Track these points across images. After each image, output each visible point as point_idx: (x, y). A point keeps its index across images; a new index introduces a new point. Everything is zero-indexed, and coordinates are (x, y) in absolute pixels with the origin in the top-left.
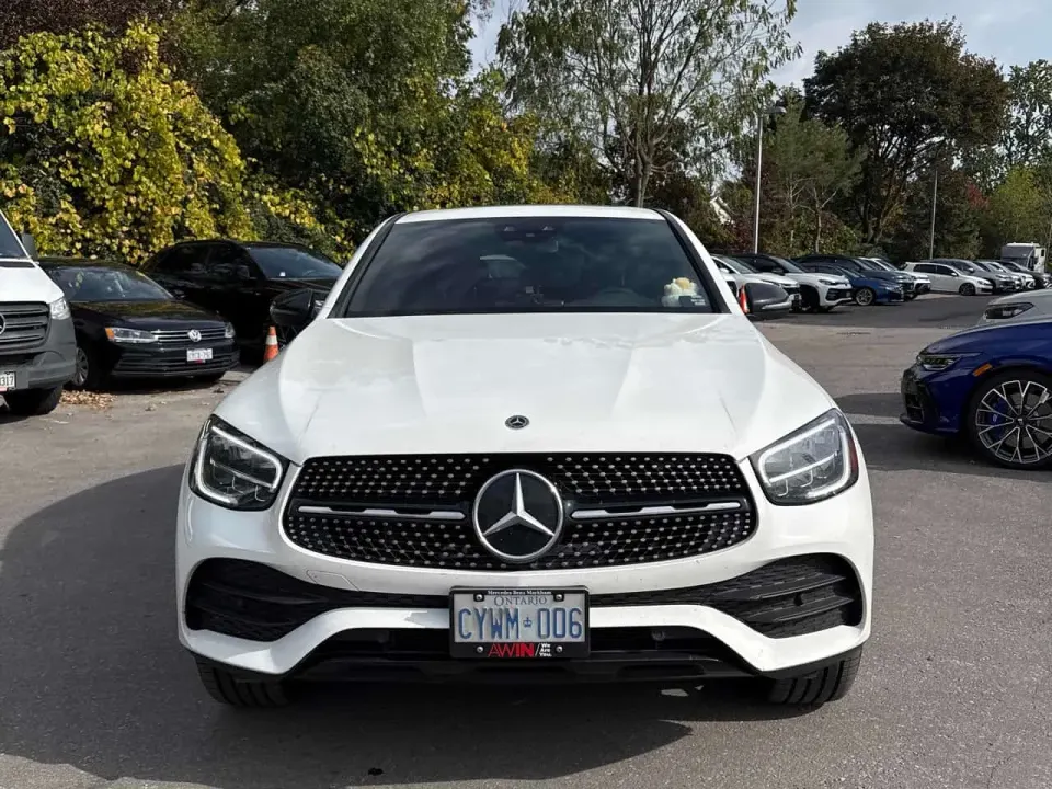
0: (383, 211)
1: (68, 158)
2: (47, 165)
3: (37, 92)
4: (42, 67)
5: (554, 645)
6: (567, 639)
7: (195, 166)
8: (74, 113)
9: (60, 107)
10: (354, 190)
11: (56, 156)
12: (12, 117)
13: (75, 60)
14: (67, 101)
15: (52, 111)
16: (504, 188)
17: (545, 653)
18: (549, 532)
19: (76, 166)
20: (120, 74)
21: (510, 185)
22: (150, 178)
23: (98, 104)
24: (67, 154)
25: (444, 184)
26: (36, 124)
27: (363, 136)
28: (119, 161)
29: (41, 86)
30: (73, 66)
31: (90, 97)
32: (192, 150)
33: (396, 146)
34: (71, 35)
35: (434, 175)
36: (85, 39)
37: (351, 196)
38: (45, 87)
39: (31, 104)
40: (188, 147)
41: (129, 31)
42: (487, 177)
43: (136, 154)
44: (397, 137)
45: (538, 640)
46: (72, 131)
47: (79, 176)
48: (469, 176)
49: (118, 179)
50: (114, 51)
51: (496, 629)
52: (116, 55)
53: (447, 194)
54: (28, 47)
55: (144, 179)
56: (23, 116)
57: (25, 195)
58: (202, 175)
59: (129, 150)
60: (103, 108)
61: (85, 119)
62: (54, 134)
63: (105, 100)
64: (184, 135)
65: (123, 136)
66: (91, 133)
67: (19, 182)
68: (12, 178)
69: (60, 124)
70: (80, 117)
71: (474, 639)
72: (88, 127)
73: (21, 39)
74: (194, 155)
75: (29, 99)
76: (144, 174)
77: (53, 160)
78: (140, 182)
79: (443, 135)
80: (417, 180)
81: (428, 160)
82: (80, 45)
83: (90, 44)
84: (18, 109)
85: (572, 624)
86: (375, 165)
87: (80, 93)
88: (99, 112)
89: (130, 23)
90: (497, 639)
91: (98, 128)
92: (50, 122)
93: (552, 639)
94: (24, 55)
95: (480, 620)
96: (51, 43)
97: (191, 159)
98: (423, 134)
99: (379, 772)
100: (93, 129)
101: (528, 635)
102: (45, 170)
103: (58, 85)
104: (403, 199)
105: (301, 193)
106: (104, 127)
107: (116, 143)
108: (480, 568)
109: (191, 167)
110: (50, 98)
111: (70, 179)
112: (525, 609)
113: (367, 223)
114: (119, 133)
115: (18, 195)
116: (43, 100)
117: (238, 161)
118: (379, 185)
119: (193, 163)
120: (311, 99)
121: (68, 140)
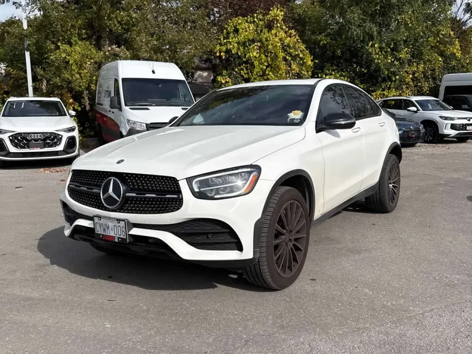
0: (380, 79)
1: (244, 67)
2: (237, 70)
3: (234, 42)
4: (236, 31)
5: (119, 238)
6: (122, 236)
7: (292, 66)
8: (246, 48)
9: (242, 46)
10: (368, 71)
11: (240, 66)
12: (224, 52)
13: (249, 27)
14: (244, 44)
15: (239, 48)
16: (450, 64)
17: (116, 240)
18: (119, 200)
19: (247, 69)
20: (265, 30)
21: (454, 63)
22: (273, 72)
23: (256, 44)
24: (244, 65)
25: (415, 64)
26: (233, 54)
27: (373, 46)
28: (261, 66)
29: (235, 39)
30: (248, 29)
31: (253, 41)
32: (292, 59)
33: (390, 48)
34: (249, 17)
35: (410, 60)
36: (254, 17)
37: (367, 73)
38: (237, 39)
39: (231, 46)
40: (290, 58)
41: (270, 12)
42: (440, 59)
43: (268, 63)
44: (391, 44)
45: (114, 236)
46: (245, 56)
47: (248, 74)
48: (428, 59)
49: (261, 74)
50: (264, 21)
51: (104, 230)
52: (265, 22)
53: (415, 69)
54: (231, 24)
55: (270, 73)
56: (228, 52)
57: (228, 82)
58: (294, 70)
59: (265, 62)
60: (257, 45)
61: (250, 51)
62: (239, 57)
63: (259, 42)
64: (289, 53)
65: (263, 56)
66: (252, 56)
67: (227, 77)
68: (225, 76)
69: (241, 54)
70: (248, 50)
71: (99, 233)
72: (251, 54)
73: (229, 21)
74: (292, 62)
75: (231, 45)
76: (271, 71)
77: (239, 68)
78: (269, 74)
79: (416, 40)
80: (400, 63)
81: (407, 54)
82: (252, 20)
83: (256, 20)
84: (227, 49)
85: (123, 232)
86: (378, 58)
87: (249, 40)
88: (256, 47)
89: (271, 9)
90: (105, 234)
91: (255, 54)
92: (237, 53)
93: (118, 236)
94: (230, 27)
95: (101, 226)
96: (240, 21)
97: (291, 63)
98: (405, 41)
99: (111, 277)
100: (253, 54)
101: (112, 234)
102: (236, 72)
103: (241, 38)
104: (391, 73)
105: (344, 74)
106: (257, 53)
107: (261, 59)
108: (102, 209)
109: (290, 67)
110: (238, 43)
111: (244, 75)
112: (111, 224)
113: (372, 85)
114: (262, 55)
115: (226, 82)
116: (236, 45)
117: (310, 63)
118: (380, 67)
119: (291, 65)
120: (350, 31)
121: (244, 59)
